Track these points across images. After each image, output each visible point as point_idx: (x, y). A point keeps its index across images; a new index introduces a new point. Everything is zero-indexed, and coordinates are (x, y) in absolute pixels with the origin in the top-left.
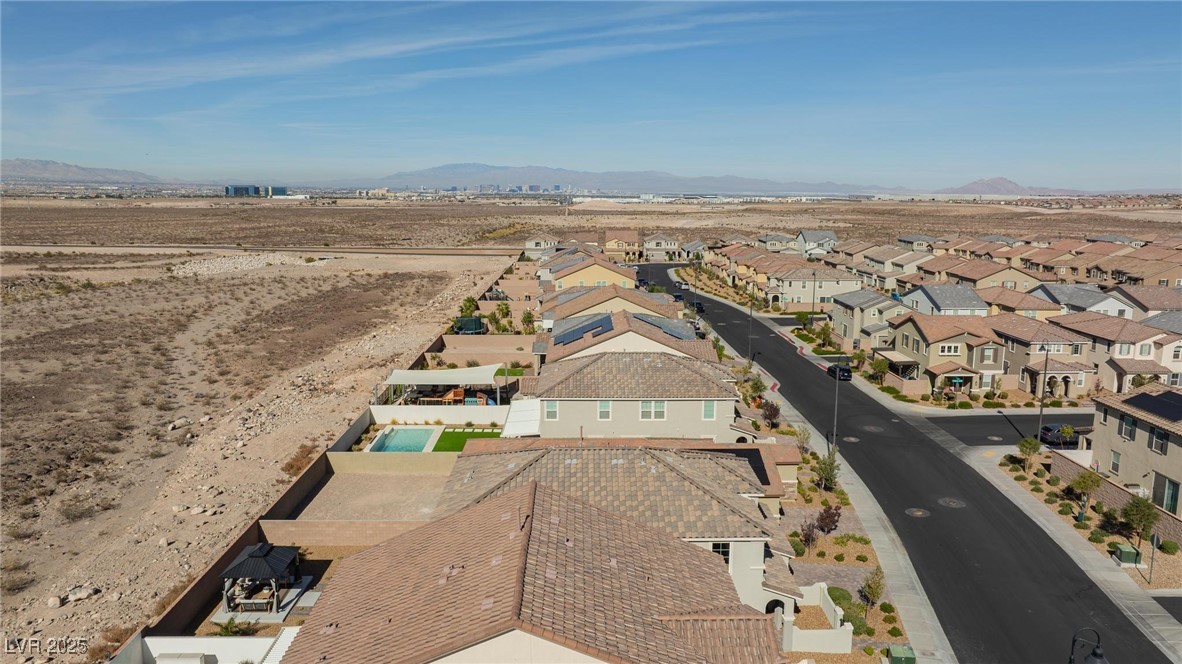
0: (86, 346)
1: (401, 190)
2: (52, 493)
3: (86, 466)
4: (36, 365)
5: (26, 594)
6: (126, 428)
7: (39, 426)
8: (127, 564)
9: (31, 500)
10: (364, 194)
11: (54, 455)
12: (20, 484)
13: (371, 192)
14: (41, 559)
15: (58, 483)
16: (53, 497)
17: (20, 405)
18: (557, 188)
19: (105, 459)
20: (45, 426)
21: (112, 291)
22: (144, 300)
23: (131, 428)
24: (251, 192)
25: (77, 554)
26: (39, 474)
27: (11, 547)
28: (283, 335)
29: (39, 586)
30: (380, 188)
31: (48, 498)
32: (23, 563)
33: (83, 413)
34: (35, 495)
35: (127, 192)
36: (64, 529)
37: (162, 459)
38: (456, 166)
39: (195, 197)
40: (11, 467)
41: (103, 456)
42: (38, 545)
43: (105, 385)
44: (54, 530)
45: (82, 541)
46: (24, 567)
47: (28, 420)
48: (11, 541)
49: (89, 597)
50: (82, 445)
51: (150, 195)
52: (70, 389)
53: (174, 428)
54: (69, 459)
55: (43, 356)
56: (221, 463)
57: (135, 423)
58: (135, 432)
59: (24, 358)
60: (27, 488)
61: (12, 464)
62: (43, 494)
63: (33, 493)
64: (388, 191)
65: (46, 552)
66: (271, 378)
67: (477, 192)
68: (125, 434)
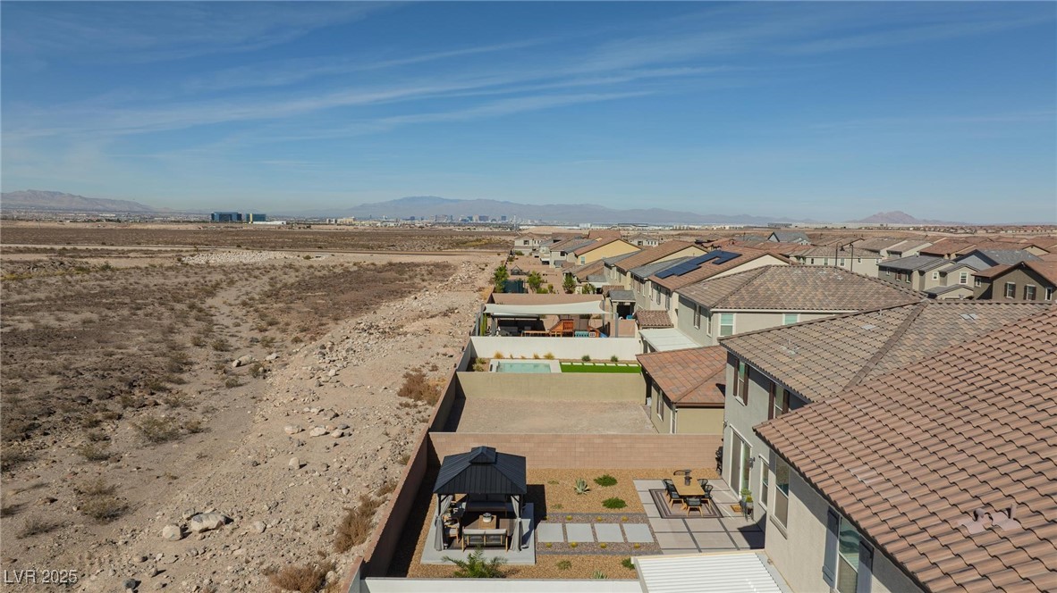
0: (119, 303)
1: (365, 219)
2: (120, 417)
3: (152, 394)
4: (71, 316)
5: (124, 524)
6: (186, 364)
7: (88, 359)
8: (253, 490)
9: (97, 423)
10: (334, 222)
11: (112, 382)
12: (81, 407)
13: (339, 221)
14: (129, 482)
15: (125, 407)
16: (121, 421)
17: (63, 343)
18: (504, 218)
19: (172, 389)
20: (95, 359)
21: (132, 271)
22: (165, 277)
23: (191, 364)
24: (234, 218)
25: (175, 478)
26: (100, 398)
27: (86, 469)
28: (318, 297)
29: (138, 514)
30: (348, 217)
31: (116, 422)
32: (107, 486)
33: (134, 350)
34: (100, 418)
35: (123, 218)
36: (147, 452)
37: (240, 388)
38: (414, 199)
39: (184, 222)
40: (66, 391)
41: (169, 386)
42: (120, 468)
43: (149, 331)
44: (135, 452)
45: (177, 464)
46: (111, 491)
47: (74, 354)
48: (84, 463)
49: (219, 526)
50: (141, 375)
51: (144, 220)
52: (113, 333)
53: (239, 365)
54: (131, 385)
55: (76, 309)
56: (319, 391)
57: (193, 360)
58: (196, 367)
59: (58, 310)
60: (90, 411)
61: (66, 388)
62: (110, 418)
63: (99, 416)
64: (354, 220)
65: (133, 475)
66: (328, 326)
67: (433, 221)
68: (186, 368)
